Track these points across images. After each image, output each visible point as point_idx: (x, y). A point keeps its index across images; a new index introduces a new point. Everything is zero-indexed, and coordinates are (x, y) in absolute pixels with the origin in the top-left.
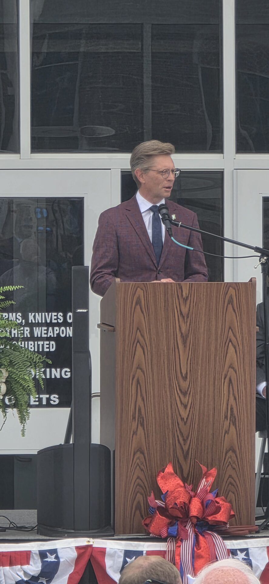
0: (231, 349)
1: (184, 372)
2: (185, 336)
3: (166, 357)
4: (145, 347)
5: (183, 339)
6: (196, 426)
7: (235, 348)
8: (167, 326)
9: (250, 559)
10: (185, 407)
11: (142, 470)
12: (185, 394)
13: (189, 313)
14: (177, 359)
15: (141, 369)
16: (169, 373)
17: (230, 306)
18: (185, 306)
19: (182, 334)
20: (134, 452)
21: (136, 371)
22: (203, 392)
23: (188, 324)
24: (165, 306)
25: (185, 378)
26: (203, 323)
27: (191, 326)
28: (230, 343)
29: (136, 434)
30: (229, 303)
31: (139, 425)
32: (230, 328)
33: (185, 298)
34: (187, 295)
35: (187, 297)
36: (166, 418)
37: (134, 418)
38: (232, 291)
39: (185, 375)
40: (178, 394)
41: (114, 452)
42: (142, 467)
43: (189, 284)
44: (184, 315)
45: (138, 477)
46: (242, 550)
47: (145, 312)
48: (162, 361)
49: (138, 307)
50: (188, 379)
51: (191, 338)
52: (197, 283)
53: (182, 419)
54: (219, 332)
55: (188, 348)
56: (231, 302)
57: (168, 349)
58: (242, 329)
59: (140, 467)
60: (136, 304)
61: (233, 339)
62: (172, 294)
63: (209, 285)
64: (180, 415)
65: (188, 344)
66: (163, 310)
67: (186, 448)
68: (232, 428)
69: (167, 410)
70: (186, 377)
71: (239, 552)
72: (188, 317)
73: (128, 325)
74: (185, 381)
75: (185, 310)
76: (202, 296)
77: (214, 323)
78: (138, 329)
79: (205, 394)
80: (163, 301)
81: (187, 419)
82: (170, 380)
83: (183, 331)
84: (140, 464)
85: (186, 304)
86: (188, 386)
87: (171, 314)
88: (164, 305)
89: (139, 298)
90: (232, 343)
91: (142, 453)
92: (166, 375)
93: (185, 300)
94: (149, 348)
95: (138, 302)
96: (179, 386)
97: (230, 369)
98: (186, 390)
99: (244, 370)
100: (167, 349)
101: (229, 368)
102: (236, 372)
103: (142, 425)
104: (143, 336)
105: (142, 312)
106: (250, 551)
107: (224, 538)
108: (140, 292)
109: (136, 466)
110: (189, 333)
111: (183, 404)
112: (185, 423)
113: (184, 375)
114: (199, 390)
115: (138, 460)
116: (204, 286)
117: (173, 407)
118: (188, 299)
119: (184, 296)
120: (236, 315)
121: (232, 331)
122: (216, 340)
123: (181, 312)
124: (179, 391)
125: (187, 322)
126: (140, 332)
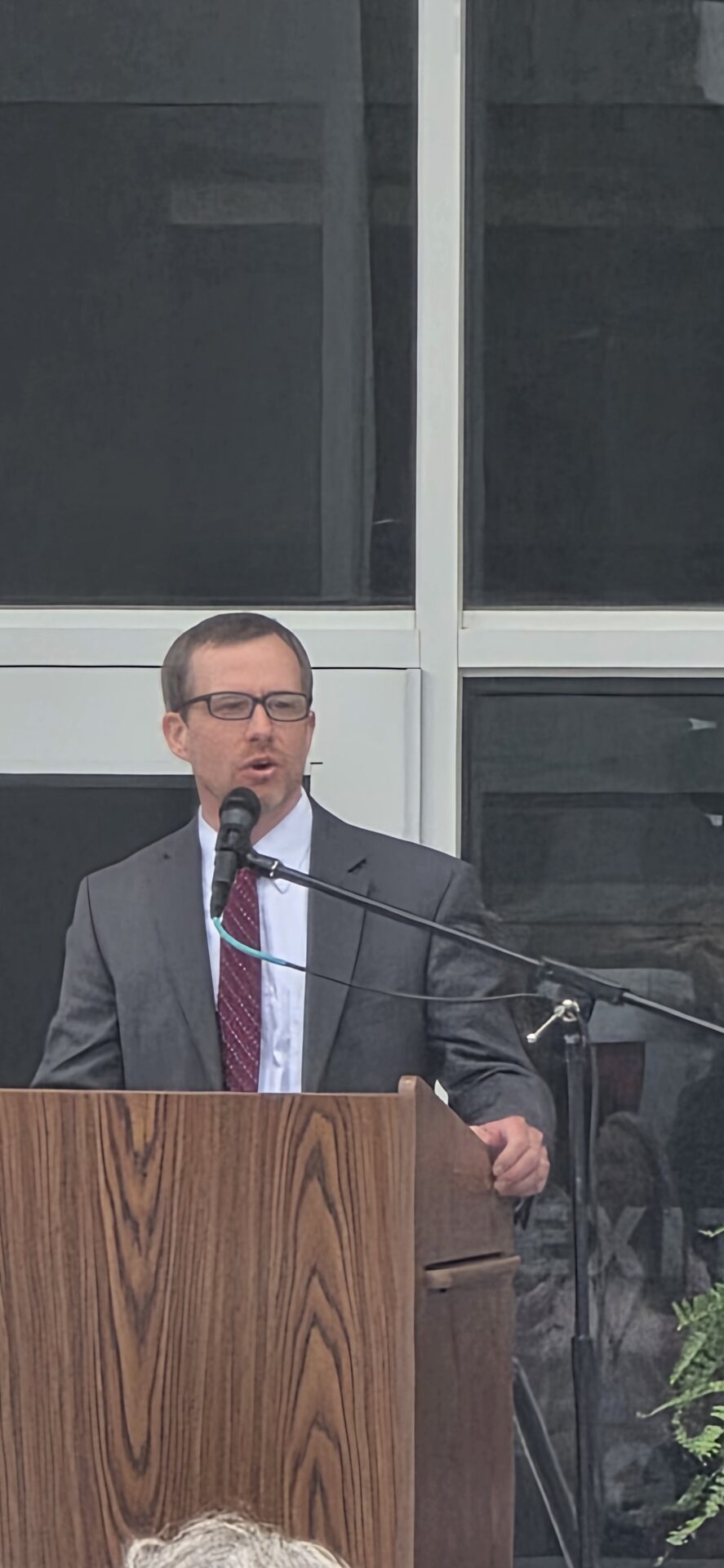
0: (319, 1352)
1: (137, 1440)
2: (141, 1298)
3: (69, 1382)
5: (135, 1309)
7: (333, 1348)
8: (72, 1262)
13: (154, 1210)
14: (113, 1391)
17: (315, 1186)
18: (143, 1183)
19: (130, 1291)
23: (153, 1253)
24: (64, 1183)
25: (140, 1465)
26: (211, 1247)
27: (164, 1261)
28: (317, 1331)
30: (307, 1177)
32: (314, 1271)
33: (142, 1153)
34: (149, 1139)
35: (149, 1149)
38: (323, 1128)
39: (142, 1448)
40: (112, 1523)
43: (155, 1098)
44: (135, 1219)
50: (153, 1470)
51: (163, 1307)
54: (273, 1287)
55: (152, 1349)
56: (316, 1168)
57: (77, 1346)
58: (359, 1275)
61: (328, 1315)
62: (90, 1137)
65: (151, 1337)
66: (56, 1196)
70: (146, 1463)
74: (143, 1473)
75: (140, 1200)
76: (205, 1142)
82: (84, 1471)
83: (135, 1277)
85: (144, 1175)
86: (150, 1495)
87: (88, 1214)
88: (59, 1180)
90: (323, 1334)
93: (143, 1159)
96: (119, 1492)
97: (315, 1432)
98: (146, 1511)
99: (370, 1437)
100: (70, 1349)
101: (311, 1427)
102: (338, 1448)
110: (155, 1290)
113: (137, 1455)
116: (212, 1107)
118: (153, 1155)
119: (138, 1144)
120: (336, 1219)
121: (322, 1281)
122: (262, 1317)
123: (126, 1206)
124: (119, 1517)
125: (148, 1248)
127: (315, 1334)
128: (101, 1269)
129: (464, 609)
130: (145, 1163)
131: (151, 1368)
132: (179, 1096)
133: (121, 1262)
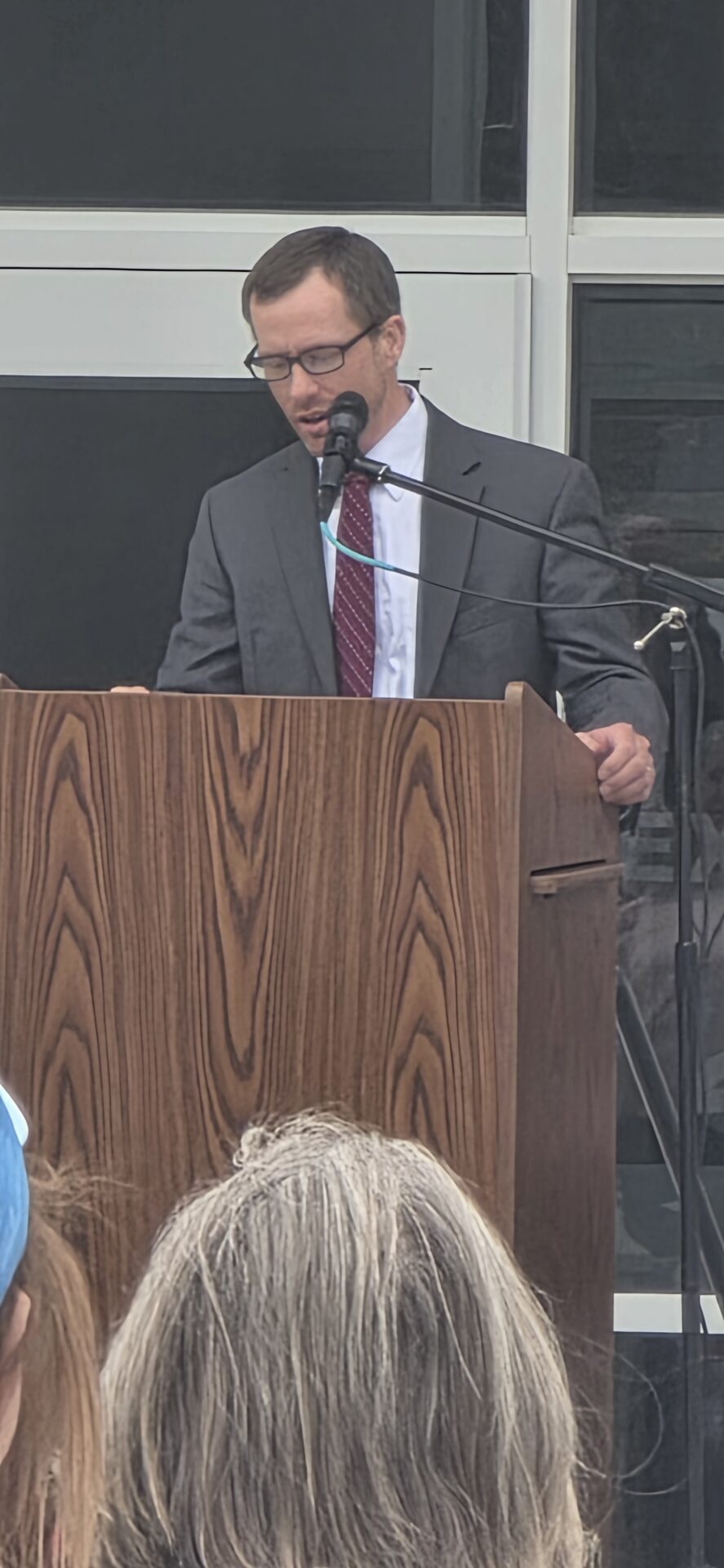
0: (423, 958)
1: (241, 1045)
2: (245, 902)
3: (174, 987)
4: (94, 947)
5: (238, 913)
7: (437, 953)
8: (177, 863)
13: (259, 815)
14: (216, 994)
15: (77, 1029)
16: (183, 1047)
17: (420, 792)
18: (249, 787)
19: (234, 894)
21: (57, 1040)
23: (259, 856)
24: (168, 785)
25: (243, 1070)
26: (315, 855)
27: (269, 865)
28: (420, 937)
30: (413, 783)
32: (419, 877)
33: (249, 756)
34: (257, 742)
35: (256, 752)
38: (426, 734)
39: (245, 1054)
44: (241, 822)
47: (91, 807)
49: (67, 787)
50: (258, 1068)
51: (267, 915)
54: (378, 890)
55: (257, 951)
56: (421, 775)
57: (181, 951)
58: (463, 882)
60: (60, 775)
61: (433, 921)
62: (197, 741)
63: (339, 708)
65: (257, 940)
66: (160, 798)
70: (250, 1067)
72: (257, 831)
73: (27, 856)
74: (246, 1078)
75: (246, 803)
76: (311, 749)
77: (356, 858)
78: (65, 871)
80: (160, 765)
82: (185, 1073)
83: (239, 886)
85: (249, 781)
86: (253, 1098)
87: (194, 820)
88: (165, 783)
89: (70, 752)
90: (427, 939)
92: (173, 1052)
93: (248, 764)
94: (107, 947)
95: (68, 769)
96: (217, 1097)
100: (176, 952)
102: (441, 1053)
104: (84, 900)
105: (83, 805)
108: (73, 730)
110: (261, 890)
113: (240, 1057)
116: (318, 710)
118: (259, 760)
119: (244, 746)
120: (443, 828)
121: (426, 887)
122: (366, 923)
123: (231, 810)
124: (219, 1120)
125: (254, 850)
126: (74, 883)
128: (206, 872)
129: (575, 215)
130: (250, 767)
131: (255, 972)
133: (225, 865)
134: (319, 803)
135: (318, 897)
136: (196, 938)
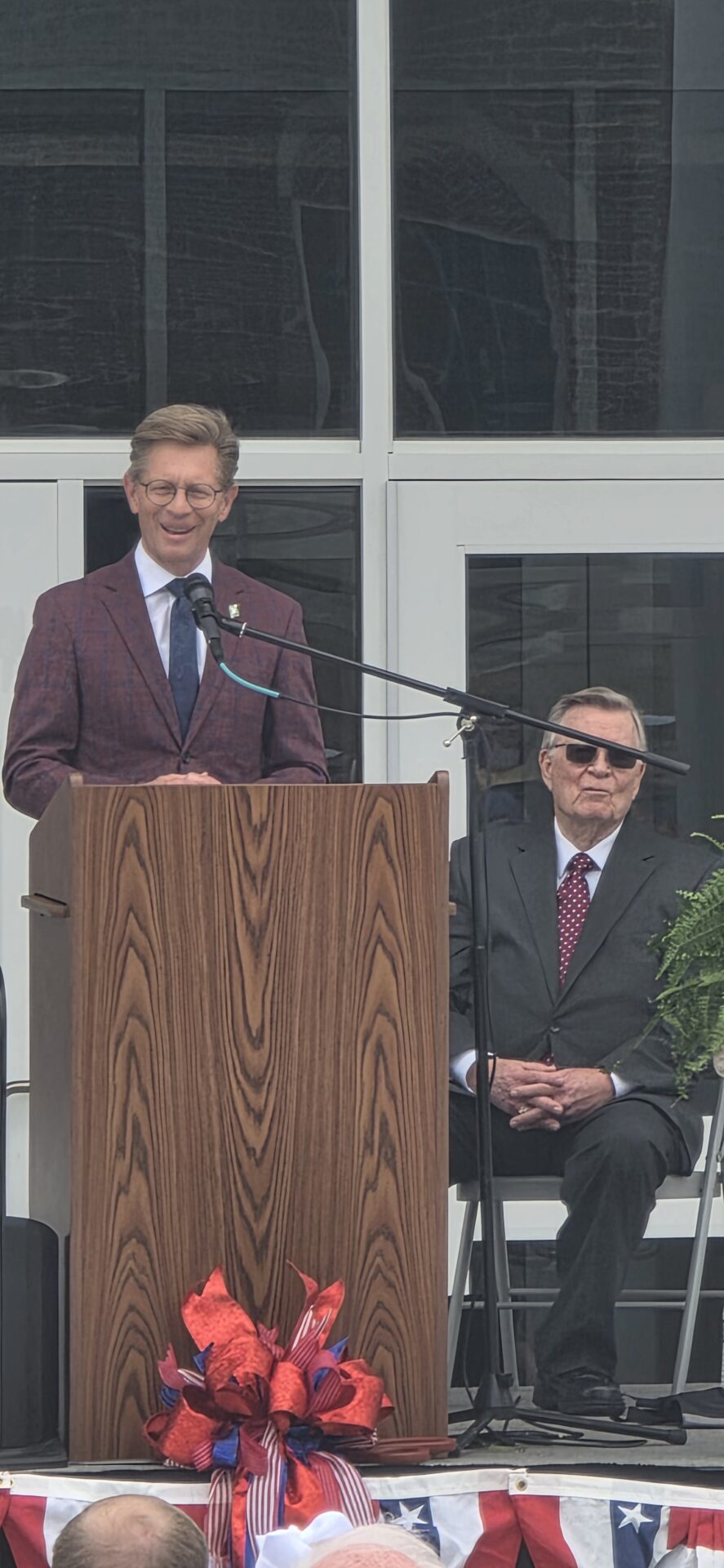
0: (382, 962)
1: (255, 1024)
2: (257, 928)
3: (206, 986)
4: (151, 961)
5: (253, 934)
6: (288, 1167)
7: (392, 959)
8: (209, 901)
9: (435, 1524)
10: (259, 1118)
11: (142, 1287)
12: (257, 1084)
13: (266, 867)
15: (140, 1017)
16: (214, 1029)
17: (379, 847)
18: (259, 848)
19: (248, 922)
20: (121, 1240)
21: (127, 1023)
22: (305, 1077)
23: (266, 896)
24: (203, 848)
25: (257, 1042)
26: (305, 893)
27: (273, 902)
29: (127, 1193)
30: (375, 840)
31: (135, 1165)
32: (379, 906)
33: (258, 827)
34: (264, 818)
35: (264, 825)
36: (206, 1149)
37: (121, 1149)
38: (383, 807)
39: (257, 1030)
40: (238, 1082)
41: (68, 1239)
42: (143, 1278)
43: (267, 788)
44: (253, 871)
45: (132, 1308)
46: (411, 1503)
47: (148, 864)
48: (196, 996)
49: (131, 851)
50: (267, 1043)
51: (273, 933)
52: (289, 787)
53: (251, 1151)
54: (350, 916)
55: (265, 960)
56: (380, 836)
57: (212, 963)
58: (410, 910)
59: (137, 1280)
60: (126, 843)
61: (388, 936)
62: (222, 817)
63: (321, 792)
64: (245, 1141)
65: (265, 951)
66: (197, 859)
67: (260, 1228)
68: (386, 1176)
69: (210, 1125)
70: (262, 1040)
71: (403, 1508)
72: (264, 878)
73: (103, 902)
74: (259, 1049)
75: (257, 859)
76: (303, 819)
77: (335, 894)
78: (131, 909)
79: (310, 1086)
80: (197, 834)
81: (264, 1149)
82: (216, 1046)
84: (136, 1271)
85: (260, 843)
86: (264, 1064)
87: (220, 868)
88: (199, 846)
89: (133, 827)
90: (384, 948)
91: (144, 1242)
92: (208, 1031)
93: (259, 832)
94: (160, 961)
95: (132, 839)
96: (242, 1063)
97: (379, 1017)
98: (261, 1074)
99: (417, 1020)
100: (209, 961)
101: (377, 1014)
102: (395, 1026)
103: (143, 1167)
104: (144, 930)
105: (143, 864)
106: (432, 1505)
107: (365, 1472)
108: (135, 811)
109: (127, 1278)
110: (268, 921)
111: (253, 1110)
112: (259, 1163)
113: (254, 1034)
114: (295, 1073)
115: (131, 1263)
116: (308, 794)
117: (227, 1119)
118: (266, 829)
119: (256, 819)
120: (395, 872)
121: (384, 914)
122: (342, 939)
123: (247, 863)
124: (241, 1077)
125: (262, 891)
126: (136, 917)
127: (379, 947)
128: (229, 909)
130: (261, 833)
131: (265, 972)
132: (285, 787)
133: (243, 902)
134: (309, 856)
135: (308, 923)
136: (223, 952)
